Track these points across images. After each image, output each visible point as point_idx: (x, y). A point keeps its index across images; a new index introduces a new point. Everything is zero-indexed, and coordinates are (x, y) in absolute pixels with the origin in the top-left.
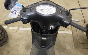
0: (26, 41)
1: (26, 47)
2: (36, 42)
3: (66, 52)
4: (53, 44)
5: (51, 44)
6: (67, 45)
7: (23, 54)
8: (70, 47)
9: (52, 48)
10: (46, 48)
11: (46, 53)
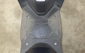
0: (14, 3)
1: (15, 13)
2: (28, 6)
3: (76, 15)
4: (58, 6)
5: (55, 6)
6: (79, 3)
7: (14, 24)
8: (82, 7)
9: (56, 14)
10: (46, 15)
11: (47, 24)
